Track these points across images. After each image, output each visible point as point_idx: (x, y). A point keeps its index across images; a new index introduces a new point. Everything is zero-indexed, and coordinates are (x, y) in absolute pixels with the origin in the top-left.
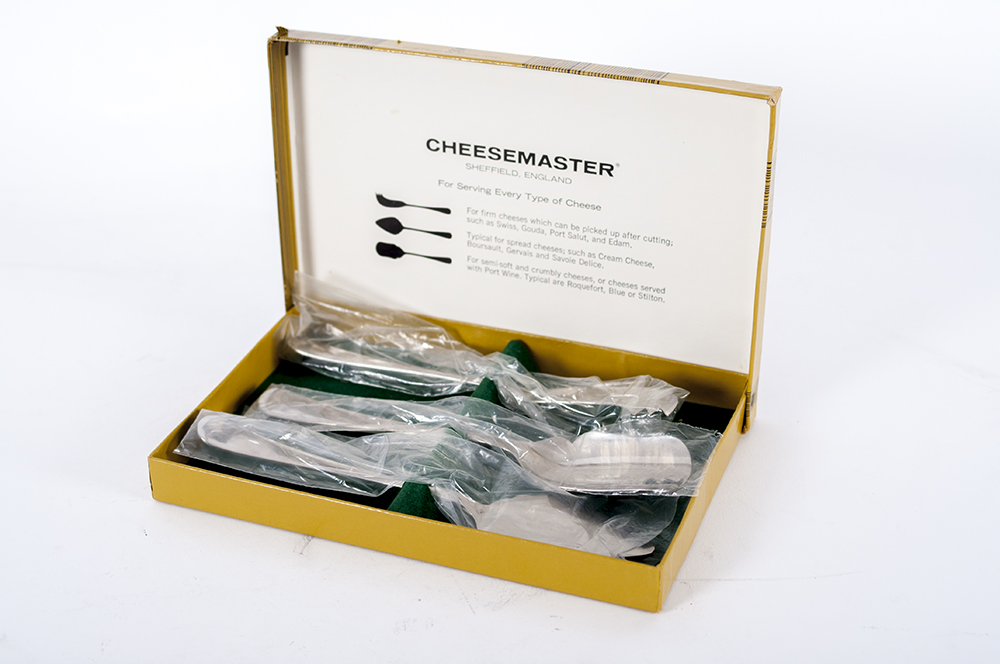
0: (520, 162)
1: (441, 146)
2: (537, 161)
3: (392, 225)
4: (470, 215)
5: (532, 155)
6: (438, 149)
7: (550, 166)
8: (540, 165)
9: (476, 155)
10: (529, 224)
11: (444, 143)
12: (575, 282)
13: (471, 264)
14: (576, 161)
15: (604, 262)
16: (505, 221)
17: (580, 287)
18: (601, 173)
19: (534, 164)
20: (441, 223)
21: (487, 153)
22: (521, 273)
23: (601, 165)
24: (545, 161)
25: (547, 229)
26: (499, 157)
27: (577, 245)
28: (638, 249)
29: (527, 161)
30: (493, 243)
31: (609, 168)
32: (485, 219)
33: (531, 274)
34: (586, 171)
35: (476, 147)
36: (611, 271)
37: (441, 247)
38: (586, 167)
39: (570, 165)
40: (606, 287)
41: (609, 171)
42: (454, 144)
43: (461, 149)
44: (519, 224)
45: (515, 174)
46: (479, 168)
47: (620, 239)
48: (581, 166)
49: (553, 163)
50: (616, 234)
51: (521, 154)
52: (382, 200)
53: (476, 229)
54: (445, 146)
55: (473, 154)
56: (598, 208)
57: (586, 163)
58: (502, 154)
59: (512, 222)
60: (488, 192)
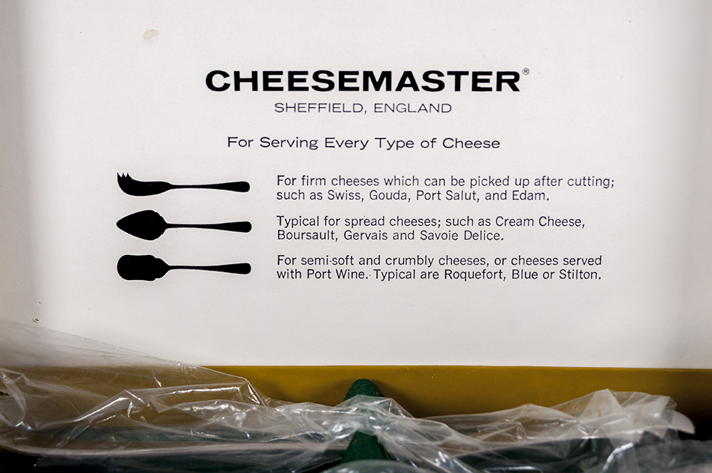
0: (366, 88)
1: (231, 80)
2: (395, 83)
3: (146, 225)
4: (283, 188)
5: (387, 75)
6: (226, 86)
7: (416, 89)
8: (399, 89)
9: (291, 88)
10: (382, 188)
11: (237, 74)
12: (457, 270)
13: (283, 267)
14: (458, 75)
15: (505, 231)
16: (341, 189)
17: (465, 276)
18: (499, 88)
19: (389, 88)
20: (231, 207)
21: (310, 82)
22: (369, 269)
23: (500, 74)
24: (408, 81)
25: (411, 191)
26: (331, 85)
27: (459, 209)
28: (560, 202)
29: (377, 87)
30: (322, 228)
31: (512, 77)
32: (308, 190)
33: (384, 268)
34: (475, 88)
35: (291, 74)
36: (516, 243)
37: (231, 248)
38: (475, 81)
39: (449, 81)
40: (507, 269)
41: (512, 84)
42: (255, 74)
43: (266, 80)
44: (364, 191)
45: (358, 109)
46: (298, 108)
47: (531, 189)
48: (466, 81)
49: (420, 82)
50: (523, 182)
51: (368, 75)
52: (129, 185)
53: (291, 209)
54: (238, 80)
55: (286, 87)
56: (496, 144)
57: (475, 74)
58: (335, 79)
59: (353, 189)
60: (313, 146)
